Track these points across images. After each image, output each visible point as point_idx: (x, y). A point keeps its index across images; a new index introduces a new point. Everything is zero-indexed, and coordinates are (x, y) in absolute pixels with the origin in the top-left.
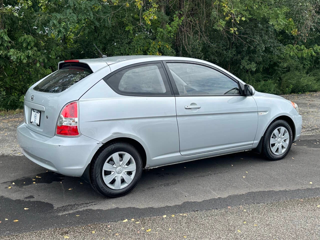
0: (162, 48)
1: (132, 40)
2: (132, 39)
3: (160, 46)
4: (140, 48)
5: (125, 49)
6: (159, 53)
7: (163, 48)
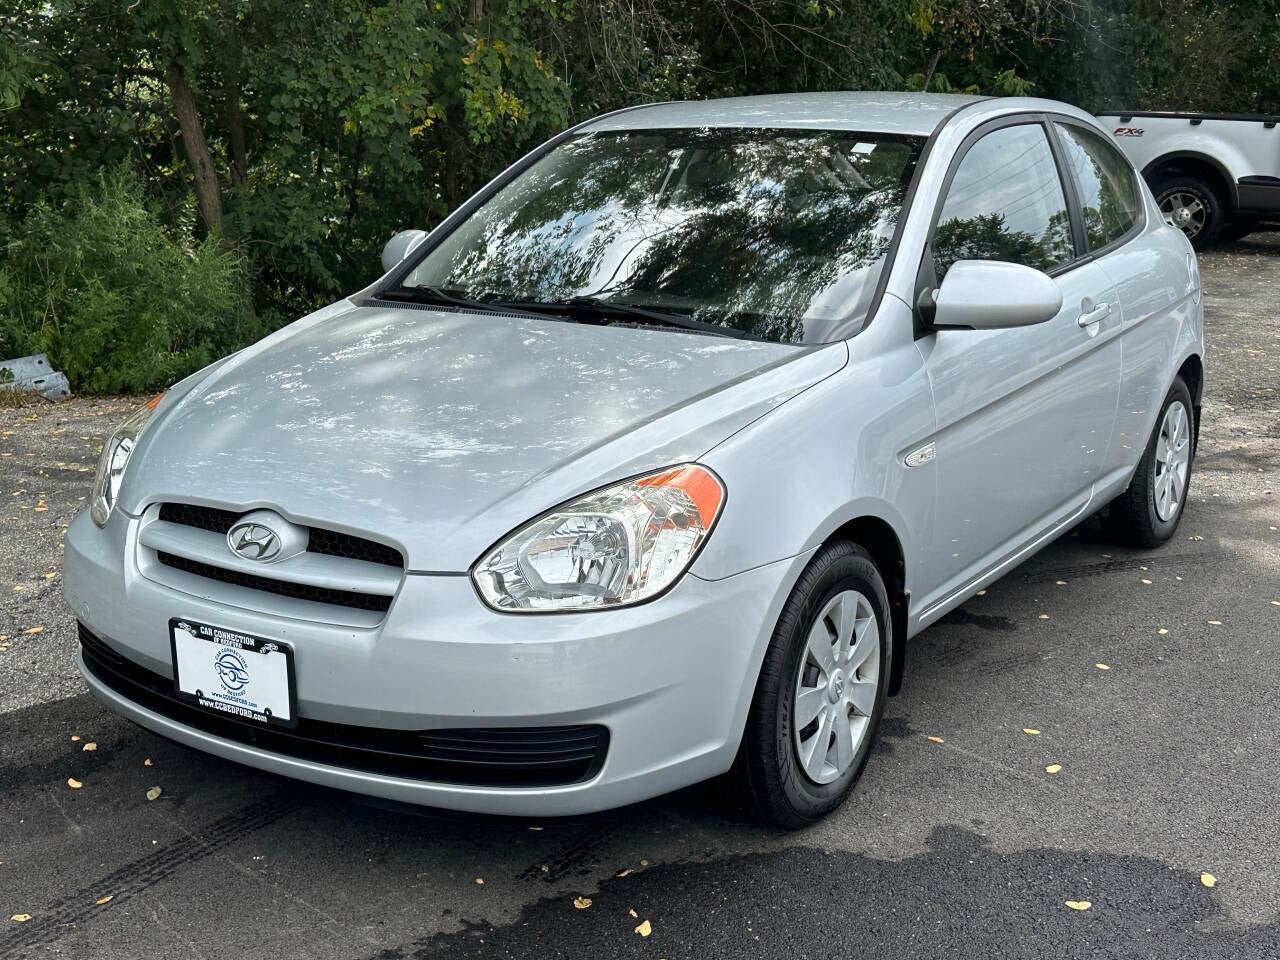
0: (516, 73)
1: (361, 30)
2: (361, 22)
3: (507, 62)
4: (412, 71)
5: (337, 72)
6: (505, 94)
7: (522, 71)
